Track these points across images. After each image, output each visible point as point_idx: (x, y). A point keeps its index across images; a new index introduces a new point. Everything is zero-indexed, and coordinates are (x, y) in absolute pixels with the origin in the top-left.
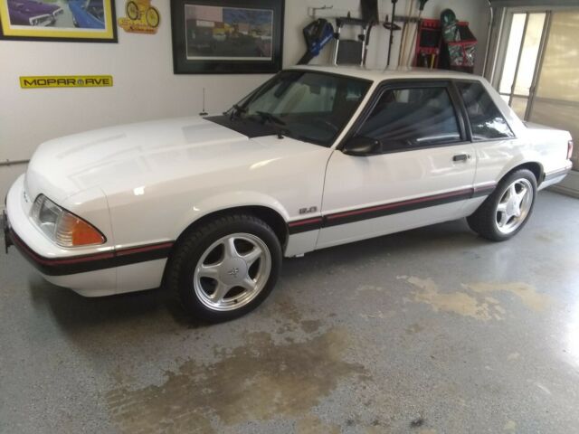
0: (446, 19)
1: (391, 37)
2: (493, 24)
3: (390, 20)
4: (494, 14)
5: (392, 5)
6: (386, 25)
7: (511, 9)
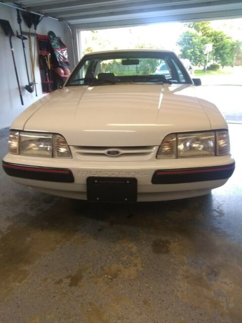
0: (51, 37)
1: (23, 44)
2: (73, 38)
3: (20, 34)
4: (72, 31)
5: (18, 25)
6: (18, 37)
7: (79, 30)
